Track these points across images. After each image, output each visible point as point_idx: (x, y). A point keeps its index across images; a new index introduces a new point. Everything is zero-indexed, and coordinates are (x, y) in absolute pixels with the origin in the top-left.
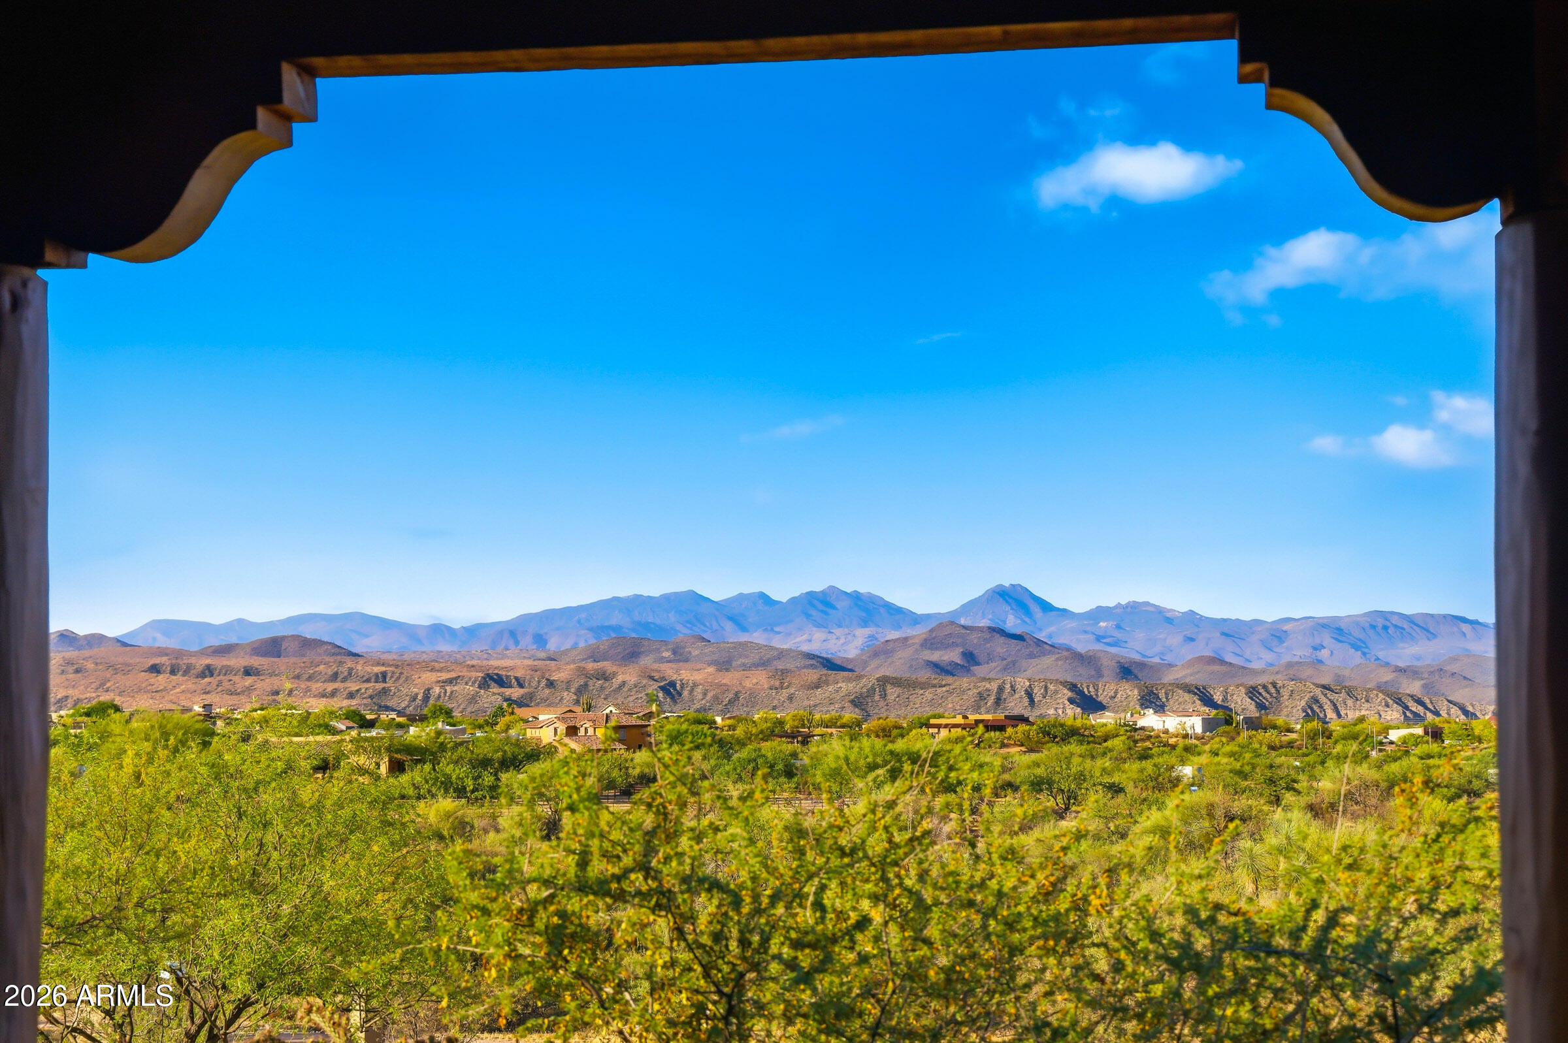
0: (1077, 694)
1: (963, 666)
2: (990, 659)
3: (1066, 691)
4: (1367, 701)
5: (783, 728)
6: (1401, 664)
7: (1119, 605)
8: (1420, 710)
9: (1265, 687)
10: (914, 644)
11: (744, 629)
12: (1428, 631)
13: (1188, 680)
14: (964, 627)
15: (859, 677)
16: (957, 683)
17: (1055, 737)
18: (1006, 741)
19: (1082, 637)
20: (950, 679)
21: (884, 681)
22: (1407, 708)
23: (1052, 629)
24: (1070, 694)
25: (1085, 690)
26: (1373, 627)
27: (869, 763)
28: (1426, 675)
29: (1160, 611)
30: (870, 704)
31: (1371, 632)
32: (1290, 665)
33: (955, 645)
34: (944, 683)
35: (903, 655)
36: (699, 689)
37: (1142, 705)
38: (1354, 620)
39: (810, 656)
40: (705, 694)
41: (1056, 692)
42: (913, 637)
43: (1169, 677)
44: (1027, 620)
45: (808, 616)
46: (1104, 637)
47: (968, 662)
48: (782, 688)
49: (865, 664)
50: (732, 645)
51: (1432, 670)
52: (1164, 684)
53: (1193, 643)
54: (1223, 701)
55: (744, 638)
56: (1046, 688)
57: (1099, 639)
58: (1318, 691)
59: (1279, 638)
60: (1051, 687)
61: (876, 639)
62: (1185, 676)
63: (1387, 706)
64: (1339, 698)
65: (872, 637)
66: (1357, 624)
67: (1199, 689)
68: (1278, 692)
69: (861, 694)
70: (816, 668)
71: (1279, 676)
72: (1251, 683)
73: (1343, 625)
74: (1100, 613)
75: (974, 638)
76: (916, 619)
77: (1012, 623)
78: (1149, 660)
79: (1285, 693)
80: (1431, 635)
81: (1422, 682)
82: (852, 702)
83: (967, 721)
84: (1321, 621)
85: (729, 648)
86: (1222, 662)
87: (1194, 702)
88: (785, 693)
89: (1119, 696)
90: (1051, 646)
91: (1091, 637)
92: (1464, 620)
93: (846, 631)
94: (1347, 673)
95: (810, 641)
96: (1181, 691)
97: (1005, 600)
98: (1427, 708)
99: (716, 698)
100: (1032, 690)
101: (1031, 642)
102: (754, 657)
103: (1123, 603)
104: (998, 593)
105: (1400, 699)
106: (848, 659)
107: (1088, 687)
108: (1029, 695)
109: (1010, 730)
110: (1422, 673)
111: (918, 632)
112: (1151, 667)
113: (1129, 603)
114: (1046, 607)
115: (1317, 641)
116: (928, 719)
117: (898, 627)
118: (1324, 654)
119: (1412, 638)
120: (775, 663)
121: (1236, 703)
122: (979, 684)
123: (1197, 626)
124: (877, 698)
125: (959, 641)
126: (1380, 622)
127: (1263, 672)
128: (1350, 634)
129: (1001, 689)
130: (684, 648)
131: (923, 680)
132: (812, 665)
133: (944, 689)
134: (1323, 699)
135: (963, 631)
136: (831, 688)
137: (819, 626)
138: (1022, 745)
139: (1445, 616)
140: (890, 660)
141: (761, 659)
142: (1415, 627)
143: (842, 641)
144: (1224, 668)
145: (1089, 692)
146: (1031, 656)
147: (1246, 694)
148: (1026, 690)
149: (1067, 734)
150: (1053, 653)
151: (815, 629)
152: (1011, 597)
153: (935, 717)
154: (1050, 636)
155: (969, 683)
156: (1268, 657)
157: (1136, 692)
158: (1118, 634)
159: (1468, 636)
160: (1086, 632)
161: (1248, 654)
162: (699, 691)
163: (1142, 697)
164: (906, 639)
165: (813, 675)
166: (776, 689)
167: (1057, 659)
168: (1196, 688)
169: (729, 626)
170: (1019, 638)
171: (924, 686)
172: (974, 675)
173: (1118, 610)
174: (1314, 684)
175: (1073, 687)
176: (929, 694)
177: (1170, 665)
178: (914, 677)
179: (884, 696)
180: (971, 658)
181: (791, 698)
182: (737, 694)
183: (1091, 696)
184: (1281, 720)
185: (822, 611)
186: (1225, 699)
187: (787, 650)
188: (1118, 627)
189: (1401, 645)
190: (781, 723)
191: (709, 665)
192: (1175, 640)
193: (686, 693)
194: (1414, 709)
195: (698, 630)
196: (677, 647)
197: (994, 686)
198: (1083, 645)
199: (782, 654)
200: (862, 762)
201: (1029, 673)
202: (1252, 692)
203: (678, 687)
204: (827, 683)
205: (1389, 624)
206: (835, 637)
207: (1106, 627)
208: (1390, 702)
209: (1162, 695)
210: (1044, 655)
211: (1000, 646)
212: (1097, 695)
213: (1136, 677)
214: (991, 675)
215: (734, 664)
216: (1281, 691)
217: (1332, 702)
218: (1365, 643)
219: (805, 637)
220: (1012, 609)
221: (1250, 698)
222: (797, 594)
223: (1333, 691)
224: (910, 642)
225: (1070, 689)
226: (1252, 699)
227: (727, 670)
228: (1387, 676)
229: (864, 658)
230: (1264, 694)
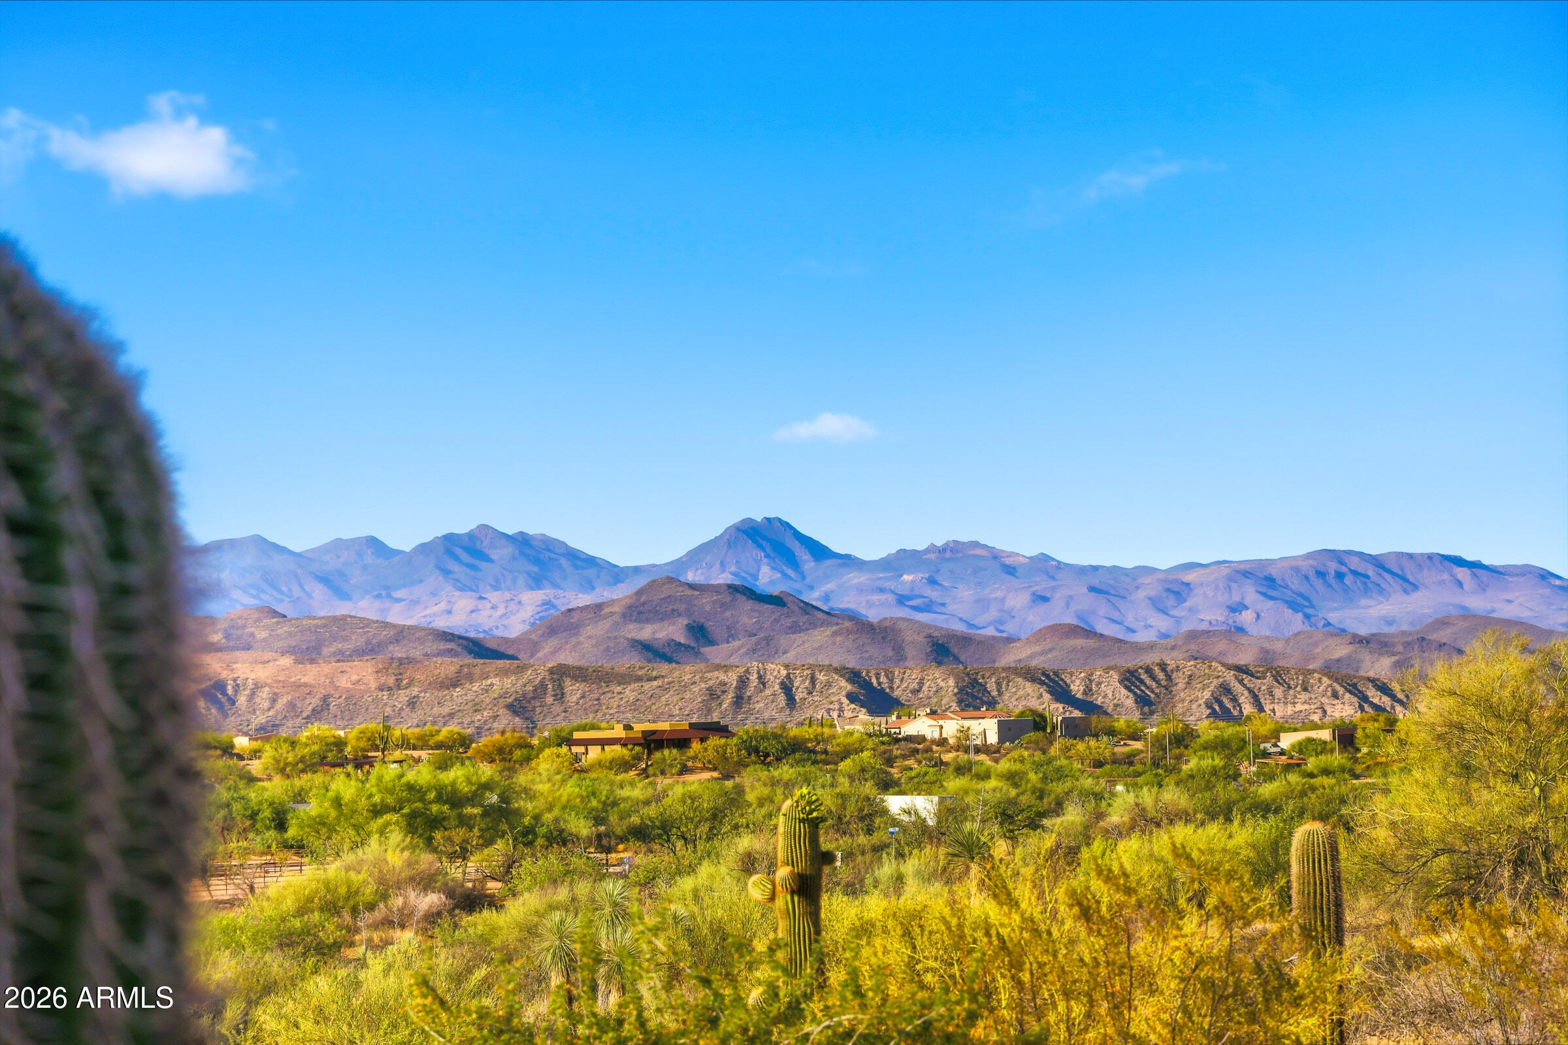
0: (861, 686)
1: (687, 647)
2: (731, 636)
3: (843, 683)
4: (1305, 689)
5: (342, 751)
6: (1363, 631)
7: (932, 548)
8: (1386, 701)
9: (1148, 671)
10: (612, 614)
11: (344, 595)
12: (1406, 580)
13: (1034, 663)
14: (692, 586)
15: (522, 669)
16: (677, 674)
17: (767, 755)
18: (690, 764)
19: (876, 597)
20: (664, 668)
21: (560, 673)
22: (1364, 698)
23: (830, 586)
24: (849, 687)
25: (874, 681)
26: (1321, 574)
27: (374, 805)
28: (1400, 648)
29: (995, 555)
30: (538, 710)
31: (1318, 584)
32: (1193, 635)
33: (675, 613)
34: (654, 674)
35: (595, 630)
36: (265, 693)
37: (960, 702)
38: (1293, 566)
39: (446, 636)
40: (274, 701)
41: (828, 685)
42: (612, 603)
43: (1009, 658)
44: (790, 572)
45: (446, 573)
46: (909, 598)
47: (697, 640)
48: (399, 688)
49: (535, 647)
50: (323, 621)
51: (1410, 639)
52: (996, 669)
53: (1046, 605)
54: (1085, 693)
55: (343, 609)
56: (813, 680)
57: (902, 600)
58: (1230, 676)
59: (1177, 593)
60: (821, 677)
61: (554, 607)
62: (1032, 656)
63: (1335, 695)
64: (1262, 685)
65: (548, 604)
66: (1296, 570)
67: (1048, 676)
68: (1169, 677)
69: (524, 695)
70: (456, 655)
71: (1175, 654)
72: (1130, 665)
73: (1273, 571)
74: (902, 560)
75: (706, 602)
76: (617, 574)
77: (767, 578)
78: (979, 632)
79: (1180, 680)
80: (1410, 586)
81: (1394, 659)
82: (510, 707)
83: (631, 734)
84: (1242, 567)
85: (318, 626)
86: (1090, 633)
87: (1041, 696)
88: (403, 696)
89: (925, 688)
90: (828, 613)
91: (890, 598)
92: (1459, 561)
93: (508, 596)
94: (1278, 646)
95: (450, 612)
96: (1020, 680)
97: (755, 541)
98: (1393, 697)
99: (292, 706)
100: (791, 682)
101: (796, 609)
102: (357, 640)
103: (939, 543)
104: (745, 532)
105: (1355, 686)
106: (507, 640)
107: (878, 676)
108: (787, 688)
109: (696, 746)
110: (1394, 645)
111: (621, 593)
112: (980, 643)
113: (947, 544)
114: (819, 551)
115: (1236, 598)
116: (571, 733)
117: (589, 586)
118: (1247, 617)
119: (1381, 591)
120: (391, 648)
121: (1105, 696)
122: (709, 675)
123: (1053, 578)
124: (549, 700)
125: (682, 607)
126: (1332, 566)
127: (1151, 647)
128: (1286, 587)
129: (743, 682)
130: (244, 627)
131: (623, 670)
132: (450, 651)
133: (655, 683)
134: (1237, 688)
135: (690, 592)
136: (476, 687)
137: (463, 588)
138: (715, 769)
139: (1430, 557)
140: (574, 640)
141: (368, 642)
142: (1386, 575)
143: (501, 610)
144: (1091, 643)
145: (880, 684)
146: (795, 629)
147: (1121, 682)
148: (782, 683)
149: (784, 749)
150: (829, 624)
151: (457, 593)
152: (765, 538)
153: (584, 728)
154: (826, 598)
155: (694, 673)
156: (1161, 623)
157: (951, 682)
158: (932, 593)
159: (1466, 587)
160: (882, 590)
161: (1130, 620)
162: (264, 696)
163: (961, 690)
164: (599, 607)
165: (448, 666)
166: (390, 689)
167: (835, 634)
168: (1044, 674)
169: (319, 592)
170: (777, 601)
171: (625, 679)
172: (707, 660)
173: (932, 556)
174: (1223, 665)
175: (854, 676)
176: (630, 692)
177: (1010, 640)
178: (607, 666)
179: (560, 696)
180: (700, 633)
181: (412, 703)
182: (325, 699)
183: (883, 690)
184: (1122, 722)
185: (468, 565)
186: (1088, 691)
187: (410, 628)
188: (932, 582)
189: (1364, 602)
190: (340, 744)
191: (283, 654)
192: (1018, 600)
193: (242, 700)
194: (1376, 701)
195: (269, 598)
196: (232, 627)
197: (732, 678)
198: (876, 610)
199: (401, 634)
200: (363, 803)
201: (790, 656)
202: (1130, 679)
203: (230, 691)
204: (471, 678)
205: (1344, 569)
206: (489, 605)
207: (913, 582)
208: (1341, 690)
209: (991, 685)
210: (815, 627)
211: (747, 614)
212: (891, 688)
213: (957, 660)
214: (733, 660)
215: (326, 651)
216: (1174, 676)
217: (1250, 691)
218: (1307, 599)
219: (443, 606)
220: (767, 556)
221: (1127, 688)
222: (427, 538)
223: (1252, 675)
224: (607, 610)
225: (849, 680)
226: (1130, 690)
227: (312, 661)
228: (1341, 651)
229: (533, 636)
230: (1148, 681)
